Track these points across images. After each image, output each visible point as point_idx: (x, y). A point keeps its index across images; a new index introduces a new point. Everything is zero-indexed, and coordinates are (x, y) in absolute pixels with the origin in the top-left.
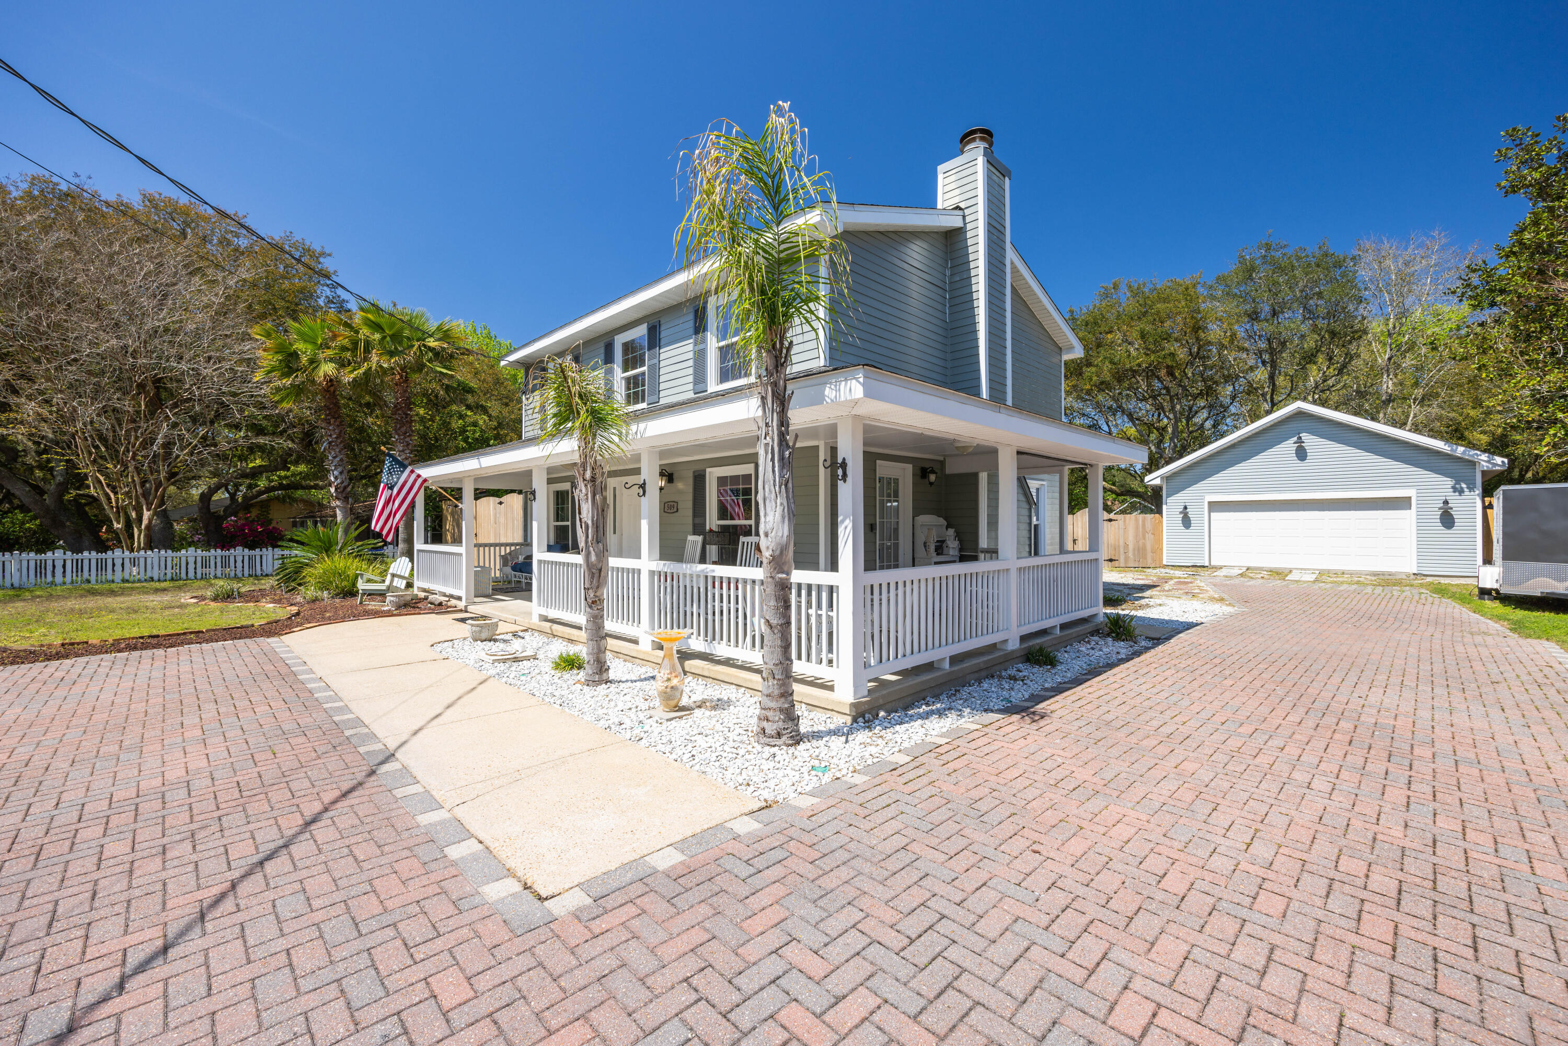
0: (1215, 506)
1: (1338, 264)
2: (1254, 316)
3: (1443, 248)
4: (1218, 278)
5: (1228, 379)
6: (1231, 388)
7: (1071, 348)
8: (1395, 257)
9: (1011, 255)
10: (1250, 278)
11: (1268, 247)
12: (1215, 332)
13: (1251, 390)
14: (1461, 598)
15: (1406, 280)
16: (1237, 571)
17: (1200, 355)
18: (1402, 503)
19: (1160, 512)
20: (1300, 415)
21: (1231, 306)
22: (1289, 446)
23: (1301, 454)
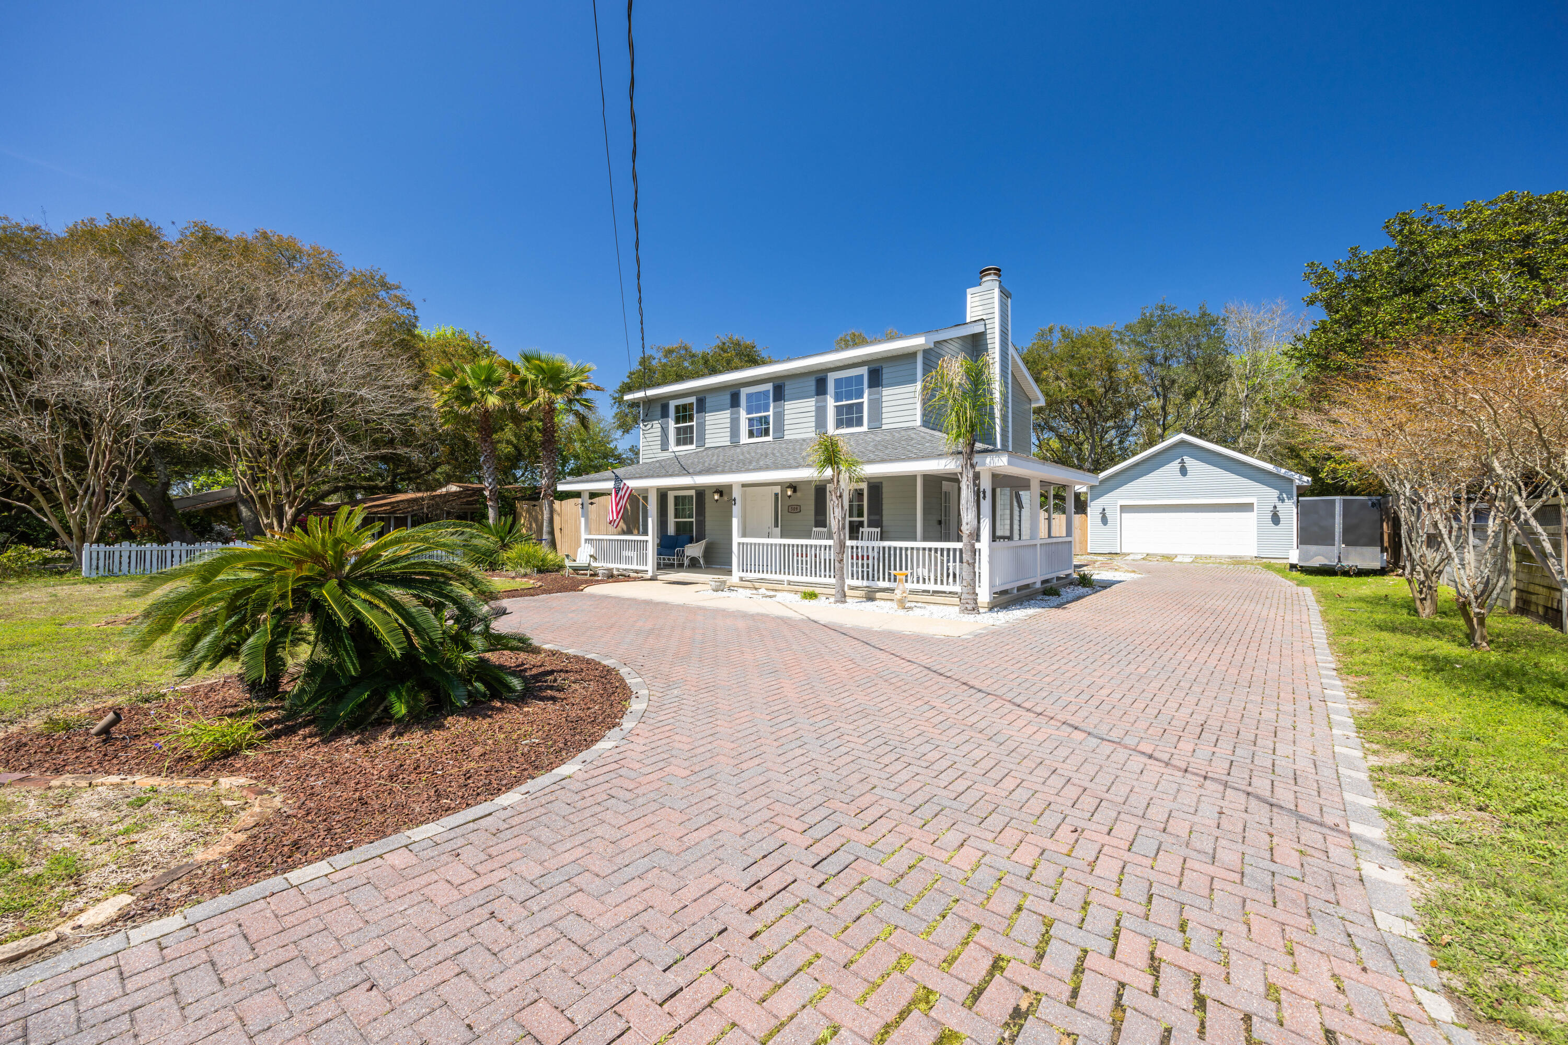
0: (1124, 509)
1: (1213, 323)
2: (1152, 361)
3: (1283, 314)
4: (1126, 327)
5: (1132, 405)
6: (1133, 413)
7: (1038, 400)
8: (1251, 320)
9: (1011, 350)
10: (1149, 331)
11: (1162, 309)
12: (1123, 373)
13: (1149, 414)
14: (1279, 570)
15: (1257, 338)
16: (1140, 557)
17: (1112, 387)
18: (1248, 507)
19: (1086, 513)
20: (1183, 443)
21: (1136, 351)
22: (1175, 465)
23: (1183, 471)
